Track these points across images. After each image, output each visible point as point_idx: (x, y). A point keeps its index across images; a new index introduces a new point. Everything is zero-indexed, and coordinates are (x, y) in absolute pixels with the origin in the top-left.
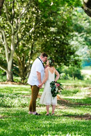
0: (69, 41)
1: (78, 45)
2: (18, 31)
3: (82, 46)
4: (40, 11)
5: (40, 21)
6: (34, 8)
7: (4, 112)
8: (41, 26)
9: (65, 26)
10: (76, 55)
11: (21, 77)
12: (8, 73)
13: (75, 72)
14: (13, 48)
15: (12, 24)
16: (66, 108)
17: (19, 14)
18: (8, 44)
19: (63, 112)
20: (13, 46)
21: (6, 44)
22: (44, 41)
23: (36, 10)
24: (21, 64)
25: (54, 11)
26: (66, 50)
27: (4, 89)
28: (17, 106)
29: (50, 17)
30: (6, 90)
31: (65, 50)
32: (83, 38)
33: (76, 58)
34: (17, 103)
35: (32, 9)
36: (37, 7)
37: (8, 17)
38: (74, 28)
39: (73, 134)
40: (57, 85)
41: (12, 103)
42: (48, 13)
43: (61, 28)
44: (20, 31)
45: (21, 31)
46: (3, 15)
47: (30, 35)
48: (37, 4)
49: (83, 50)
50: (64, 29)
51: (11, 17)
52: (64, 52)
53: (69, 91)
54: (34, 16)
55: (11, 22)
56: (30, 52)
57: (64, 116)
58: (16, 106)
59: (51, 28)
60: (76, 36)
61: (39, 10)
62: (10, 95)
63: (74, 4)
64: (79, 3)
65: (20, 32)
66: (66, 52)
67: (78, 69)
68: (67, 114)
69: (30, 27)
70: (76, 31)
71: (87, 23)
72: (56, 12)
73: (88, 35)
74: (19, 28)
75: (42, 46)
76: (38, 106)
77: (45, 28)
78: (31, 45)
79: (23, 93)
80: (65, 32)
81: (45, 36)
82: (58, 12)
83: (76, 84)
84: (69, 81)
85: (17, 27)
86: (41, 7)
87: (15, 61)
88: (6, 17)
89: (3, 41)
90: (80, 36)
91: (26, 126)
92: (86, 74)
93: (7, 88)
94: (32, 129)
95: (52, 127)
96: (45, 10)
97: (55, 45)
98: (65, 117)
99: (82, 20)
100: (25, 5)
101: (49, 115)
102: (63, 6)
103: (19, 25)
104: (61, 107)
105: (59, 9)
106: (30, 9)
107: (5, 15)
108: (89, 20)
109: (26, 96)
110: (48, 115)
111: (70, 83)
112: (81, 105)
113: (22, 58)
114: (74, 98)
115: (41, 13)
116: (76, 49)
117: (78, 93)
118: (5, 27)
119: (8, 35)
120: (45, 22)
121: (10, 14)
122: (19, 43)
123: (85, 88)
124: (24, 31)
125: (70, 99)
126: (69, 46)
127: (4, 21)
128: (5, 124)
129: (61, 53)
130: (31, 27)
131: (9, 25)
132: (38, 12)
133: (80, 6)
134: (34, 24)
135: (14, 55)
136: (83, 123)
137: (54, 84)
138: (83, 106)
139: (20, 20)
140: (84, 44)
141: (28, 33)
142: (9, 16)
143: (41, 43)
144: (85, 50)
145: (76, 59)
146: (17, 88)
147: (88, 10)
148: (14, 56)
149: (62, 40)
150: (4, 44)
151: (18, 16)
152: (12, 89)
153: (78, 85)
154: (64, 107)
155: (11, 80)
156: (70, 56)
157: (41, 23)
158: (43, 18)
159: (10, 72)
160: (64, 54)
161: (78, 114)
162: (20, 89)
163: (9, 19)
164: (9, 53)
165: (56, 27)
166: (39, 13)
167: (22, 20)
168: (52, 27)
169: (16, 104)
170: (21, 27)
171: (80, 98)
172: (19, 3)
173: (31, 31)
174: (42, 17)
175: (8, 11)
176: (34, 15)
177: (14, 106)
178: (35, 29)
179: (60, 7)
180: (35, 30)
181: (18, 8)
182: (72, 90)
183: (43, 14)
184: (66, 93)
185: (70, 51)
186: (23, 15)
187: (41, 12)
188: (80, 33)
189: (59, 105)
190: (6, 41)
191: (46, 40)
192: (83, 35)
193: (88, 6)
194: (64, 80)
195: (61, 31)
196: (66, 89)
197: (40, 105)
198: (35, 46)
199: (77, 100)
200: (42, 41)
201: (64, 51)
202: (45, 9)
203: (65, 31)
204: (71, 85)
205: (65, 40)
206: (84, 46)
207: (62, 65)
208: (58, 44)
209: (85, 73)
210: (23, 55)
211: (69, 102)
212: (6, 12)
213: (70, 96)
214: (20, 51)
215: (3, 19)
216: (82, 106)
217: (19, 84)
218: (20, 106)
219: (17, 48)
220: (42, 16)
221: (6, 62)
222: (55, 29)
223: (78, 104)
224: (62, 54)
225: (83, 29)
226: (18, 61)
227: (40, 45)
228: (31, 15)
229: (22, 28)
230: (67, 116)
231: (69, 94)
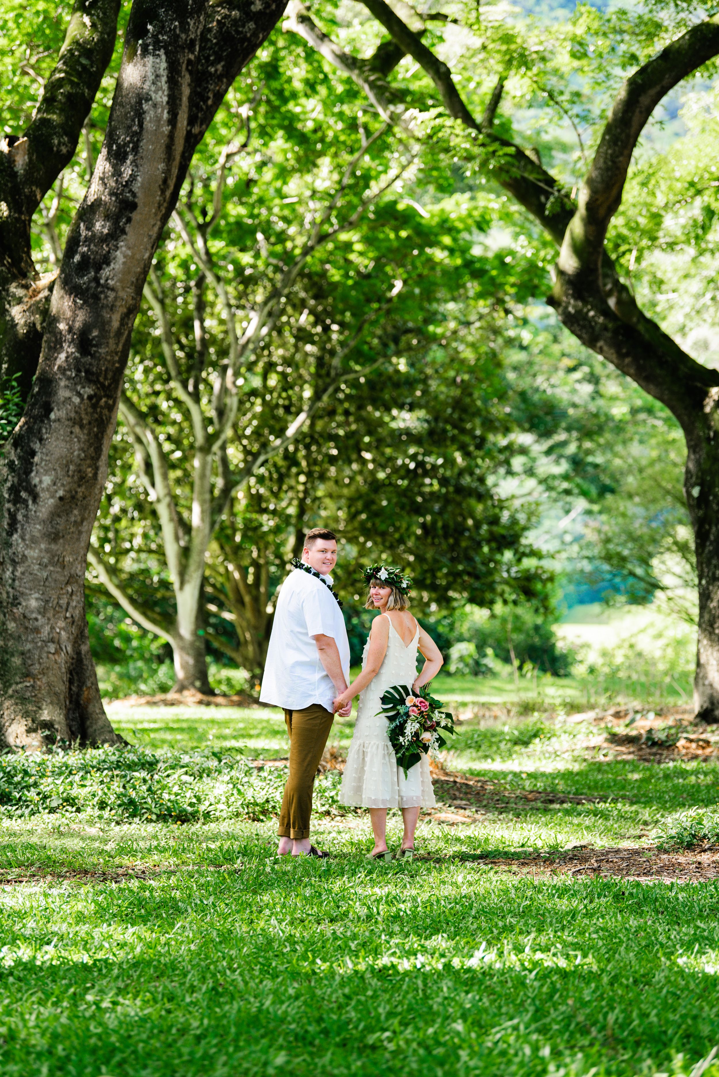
0: (490, 480)
1: (535, 495)
2: (229, 433)
3: (556, 500)
4: (335, 327)
5: (338, 375)
6: (306, 311)
7: (155, 843)
8: (346, 405)
9: (468, 400)
10: (527, 551)
11: (251, 670)
12: (182, 649)
13: (528, 635)
14: (203, 520)
15: (196, 397)
16: (475, 821)
17: (229, 346)
18: (174, 501)
19: (458, 840)
20: (203, 512)
21: (167, 500)
22: (359, 479)
23: (315, 324)
24: (247, 599)
25: (410, 325)
26: (478, 525)
27: (160, 729)
28: (224, 814)
29: (387, 358)
30: (168, 736)
31: (470, 522)
32: (563, 461)
33: (529, 563)
34: (224, 799)
35: (297, 315)
36: (320, 308)
37: (176, 361)
38: (515, 413)
39: (507, 948)
40: (415, 705)
41: (199, 800)
42: (380, 338)
43: (449, 411)
44: (236, 431)
45: (240, 432)
46: (148, 353)
47: (286, 449)
48: (320, 288)
49: (565, 523)
50: (464, 416)
51: (191, 362)
52: (467, 534)
53: (493, 735)
54: (306, 354)
55: (191, 388)
56: (292, 541)
57: (464, 858)
58: (218, 814)
59: (395, 412)
60: (523, 451)
61: (333, 322)
62: (186, 759)
63: (513, 285)
64: (536, 281)
65: (238, 437)
66: (474, 534)
67: (539, 620)
68: (478, 852)
69: (287, 409)
70: (527, 426)
71: (579, 381)
72: (419, 332)
73: (588, 445)
74: (232, 416)
75: (349, 507)
76: (334, 811)
77: (364, 413)
78: (295, 502)
79: (256, 750)
80: (471, 433)
81: (367, 456)
82: (431, 328)
83: (530, 696)
84: (496, 683)
85: (221, 412)
86: (341, 306)
87: (213, 586)
88: (164, 364)
89: (153, 485)
90: (549, 452)
91: (267, 912)
92: (582, 646)
93: (176, 726)
94: (300, 928)
95: (401, 919)
96: (365, 321)
97: (419, 499)
98: (468, 864)
99: (556, 369)
100: (260, 297)
101: (388, 857)
102: (454, 299)
103: (228, 401)
104: (449, 814)
105: (435, 313)
106: (284, 319)
107: (155, 352)
108: (591, 366)
109: (271, 764)
110: (380, 856)
111: (501, 690)
112: (551, 802)
113: (251, 570)
114: (517, 769)
115: (342, 338)
116: (529, 519)
117: (537, 740)
118: (163, 414)
119: (178, 454)
120: (362, 380)
121: (182, 347)
122: (233, 493)
123: (578, 717)
124: (257, 433)
125: (496, 775)
126: (489, 503)
127: (152, 384)
128: (163, 904)
129: (451, 541)
130: (293, 409)
131: (178, 403)
132: (327, 329)
133: (543, 294)
134: (308, 393)
135: (207, 554)
136: (562, 892)
137: (402, 702)
138: (565, 805)
139: (237, 374)
140: (567, 492)
141: (278, 442)
142: (180, 354)
143: (345, 491)
144: (574, 520)
145: (528, 570)
146: (225, 723)
147: (579, 312)
148: (210, 561)
149: (456, 470)
150: (159, 500)
151: (223, 353)
152: (200, 730)
153: (539, 700)
154: (467, 812)
155: (198, 684)
156: (498, 557)
157: (343, 386)
158: (352, 364)
159: (192, 644)
160: (464, 544)
161: (536, 850)
162: (244, 729)
163: (179, 373)
164: (182, 543)
165: (420, 407)
166: (335, 336)
167: (248, 375)
168: (401, 407)
169: (221, 806)
170: (242, 410)
171: (549, 767)
172: (231, 289)
173: (291, 431)
174: (347, 358)
175: (174, 329)
176: (309, 348)
177: (207, 815)
178: (314, 418)
179: (438, 301)
180: (312, 425)
181: (224, 315)
182: (506, 729)
183: (352, 343)
184: (478, 747)
185: (495, 529)
186: (251, 346)
187: (341, 332)
188: (546, 434)
189: (440, 804)
190: (167, 486)
191: (373, 473)
192: (564, 444)
193: (578, 295)
194: (470, 677)
195: (449, 427)
196: (479, 723)
197: (340, 807)
198: (315, 507)
199: (530, 776)
200: (352, 479)
201: (468, 529)
202: (365, 313)
203: (469, 426)
204: (505, 703)
205: (472, 474)
206: (569, 499)
207: (455, 604)
208: (432, 494)
209: (578, 642)
210: (255, 554)
211: (490, 787)
212: (163, 338)
213: (498, 759)
214: (238, 538)
215: (147, 371)
216: (558, 806)
217: (240, 704)
218: (238, 815)
219: (224, 517)
220: (346, 351)
221: (168, 594)
222: (418, 419)
223: (536, 800)
224: (457, 542)
225: (564, 415)
226: (228, 587)
227: (343, 502)
228: (292, 350)
229: (249, 415)
230: (481, 857)
231: (495, 748)
